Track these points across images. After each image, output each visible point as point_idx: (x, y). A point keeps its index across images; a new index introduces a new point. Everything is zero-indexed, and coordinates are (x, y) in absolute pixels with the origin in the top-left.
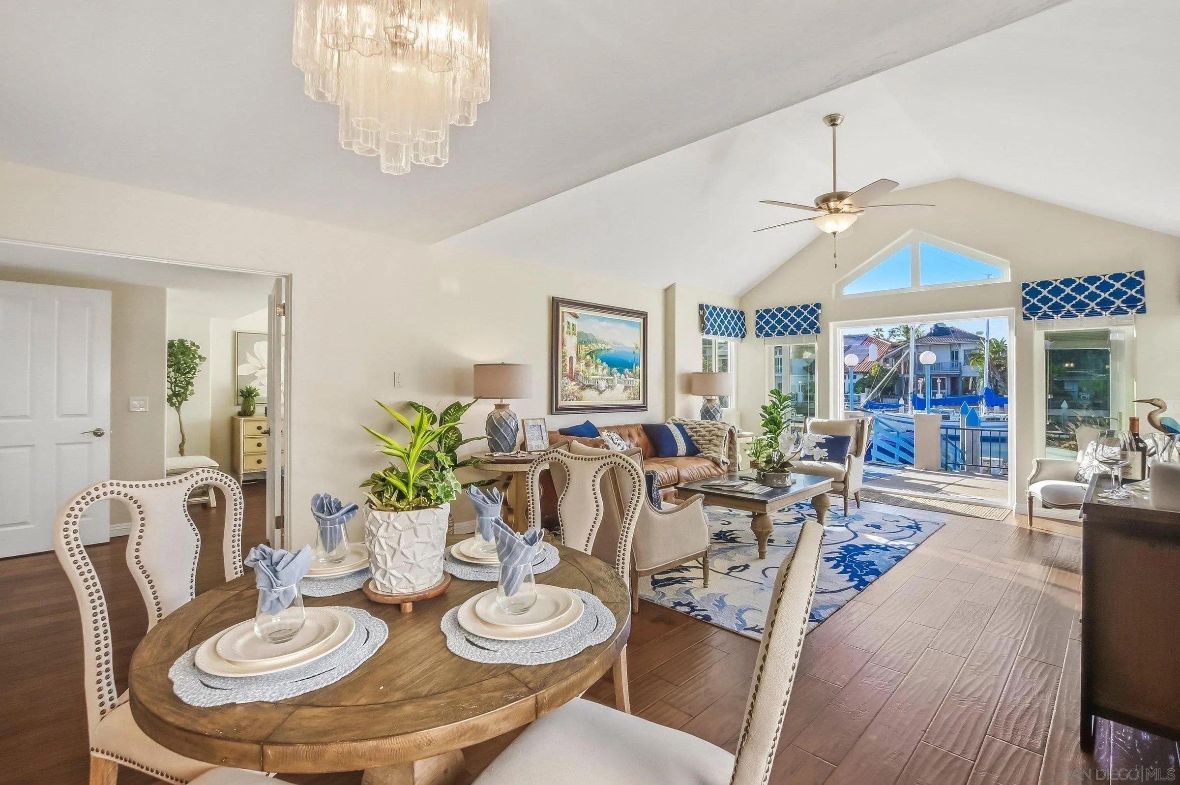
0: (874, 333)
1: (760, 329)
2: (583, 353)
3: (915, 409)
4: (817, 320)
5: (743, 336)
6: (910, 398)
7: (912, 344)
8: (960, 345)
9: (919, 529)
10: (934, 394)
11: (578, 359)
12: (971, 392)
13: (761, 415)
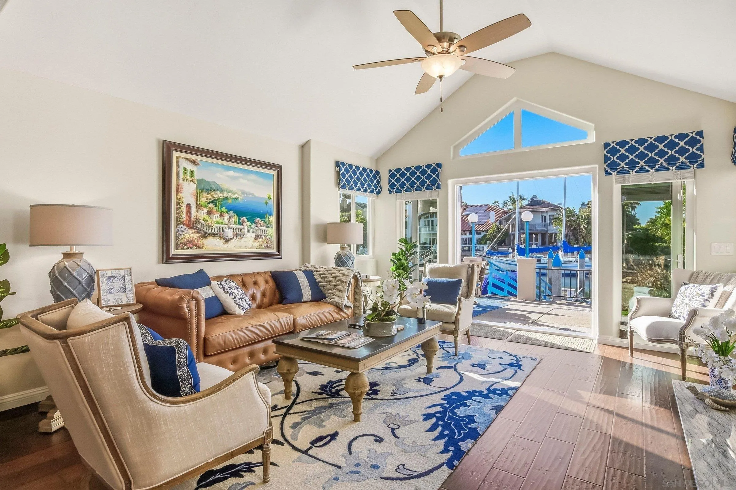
0: (493, 204)
1: (392, 186)
2: (204, 201)
3: (519, 255)
4: (438, 178)
5: (379, 193)
6: (516, 248)
7: (517, 211)
8: (547, 211)
9: (519, 366)
10: (531, 245)
11: (198, 207)
12: (553, 243)
13: (391, 260)
